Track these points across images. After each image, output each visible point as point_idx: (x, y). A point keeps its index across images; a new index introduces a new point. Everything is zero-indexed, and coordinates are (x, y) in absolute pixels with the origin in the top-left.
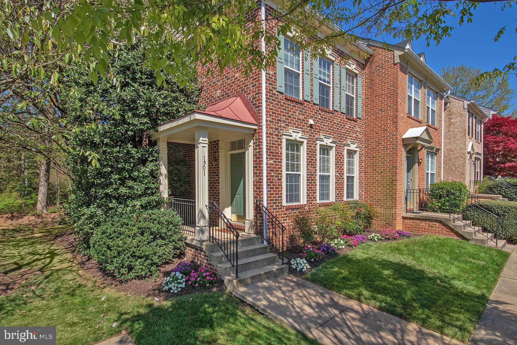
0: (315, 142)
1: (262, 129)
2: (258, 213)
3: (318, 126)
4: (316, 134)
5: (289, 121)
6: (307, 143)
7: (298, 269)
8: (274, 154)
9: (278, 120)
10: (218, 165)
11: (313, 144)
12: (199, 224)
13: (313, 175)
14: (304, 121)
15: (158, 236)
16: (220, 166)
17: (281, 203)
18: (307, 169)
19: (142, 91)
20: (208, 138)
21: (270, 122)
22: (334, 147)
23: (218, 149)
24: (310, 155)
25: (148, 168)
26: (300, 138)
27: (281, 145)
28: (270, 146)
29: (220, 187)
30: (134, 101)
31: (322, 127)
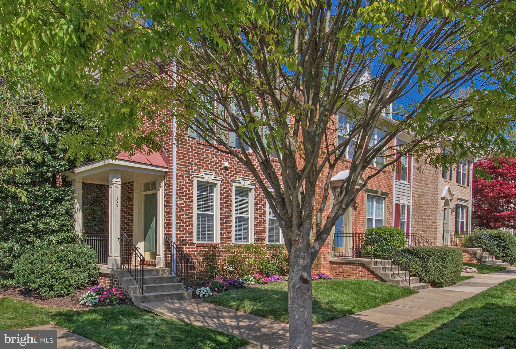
0: (230, 184)
1: (172, 172)
2: (168, 248)
3: (234, 168)
4: (232, 176)
5: (202, 164)
6: (221, 185)
7: (201, 295)
8: (184, 195)
9: (189, 163)
10: (132, 205)
11: (228, 186)
12: (111, 254)
13: (228, 216)
14: (218, 163)
15: (74, 264)
16: (134, 206)
17: (192, 240)
18: (221, 210)
19: (61, 137)
20: (121, 179)
21: (180, 165)
22: (253, 190)
23: (132, 190)
24: (224, 196)
25: (64, 206)
26: (213, 179)
27: (192, 186)
28: (180, 188)
29: (134, 227)
30: (53, 146)
31: (238, 169)
